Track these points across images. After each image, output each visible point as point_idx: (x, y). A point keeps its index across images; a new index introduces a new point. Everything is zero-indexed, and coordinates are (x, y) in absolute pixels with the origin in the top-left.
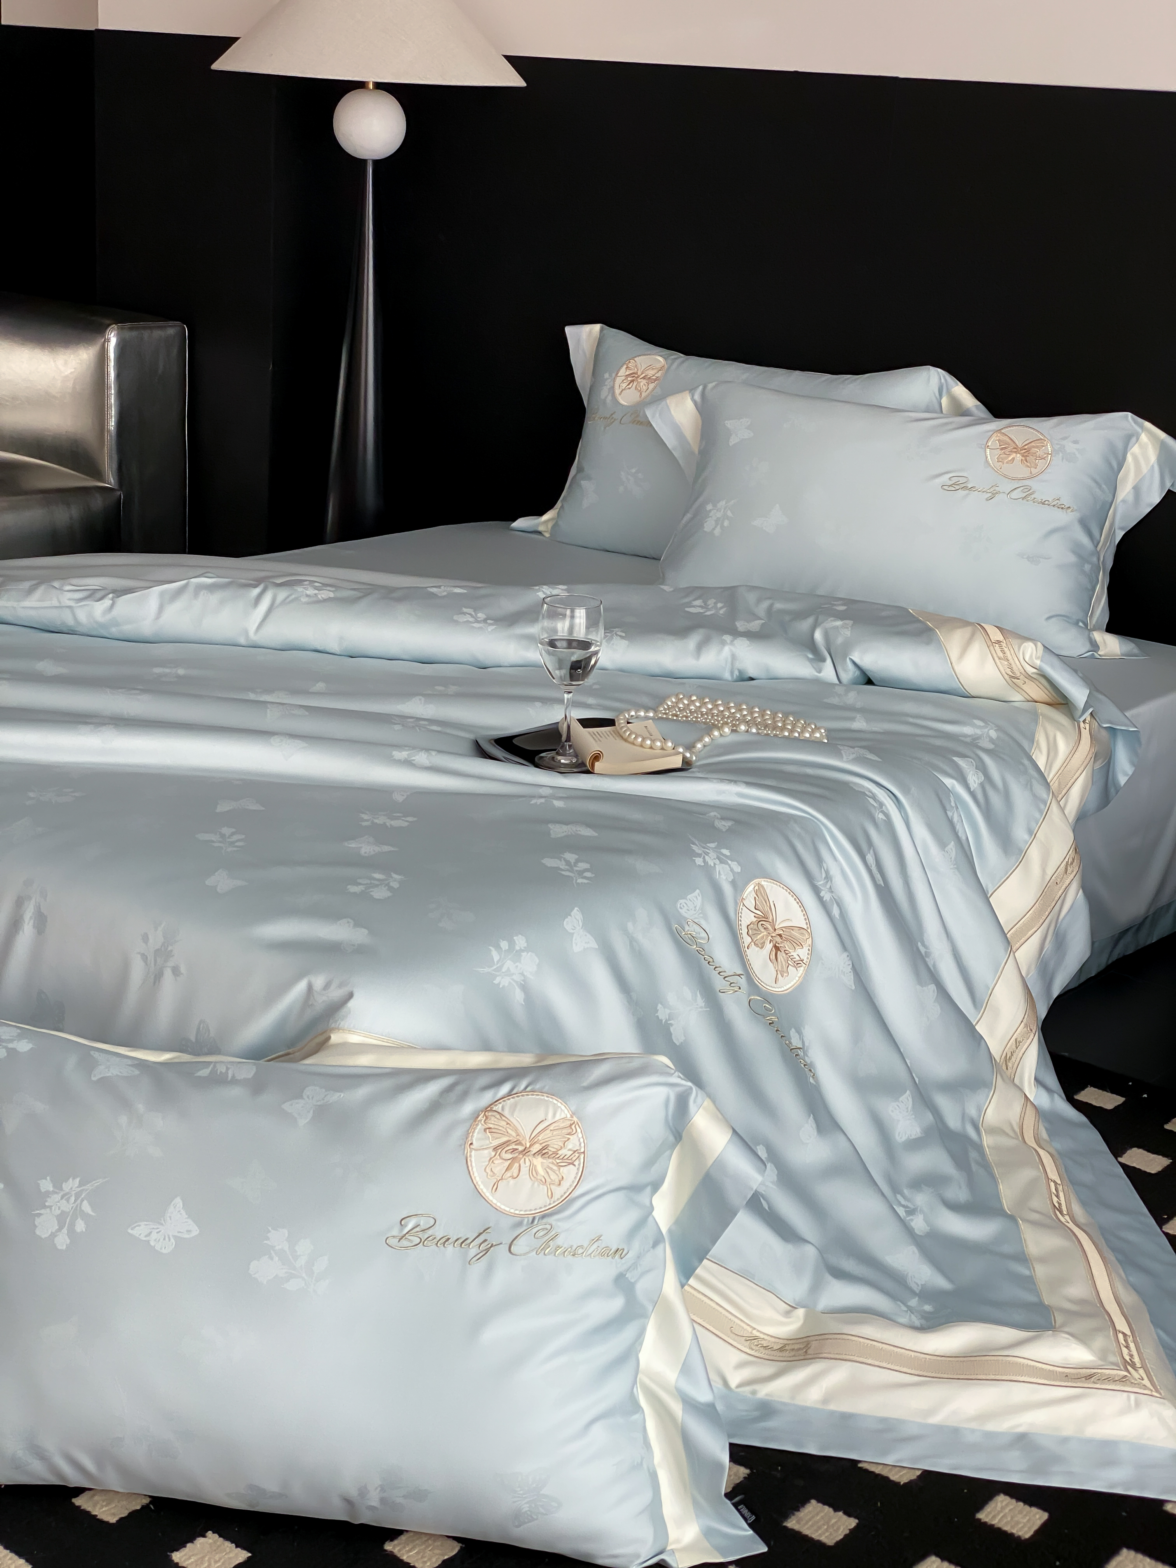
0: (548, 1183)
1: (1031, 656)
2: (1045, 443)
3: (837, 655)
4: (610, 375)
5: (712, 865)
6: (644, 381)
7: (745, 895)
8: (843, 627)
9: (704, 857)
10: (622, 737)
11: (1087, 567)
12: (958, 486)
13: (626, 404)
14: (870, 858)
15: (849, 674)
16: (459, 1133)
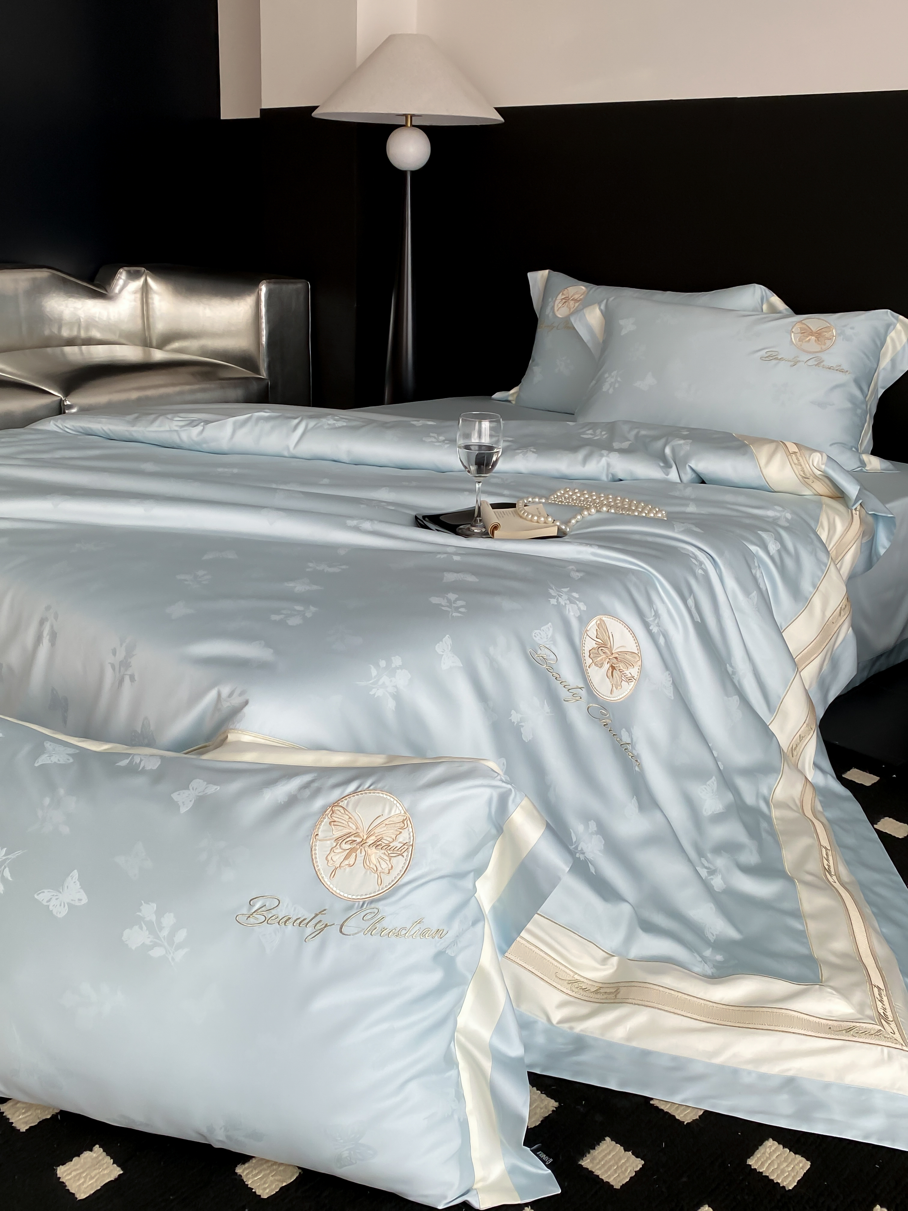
0: (378, 871)
1: (818, 462)
2: (831, 329)
3: (680, 463)
4: (552, 299)
5: (564, 604)
6: (572, 303)
7: (589, 627)
8: (684, 444)
9: (558, 598)
10: (519, 515)
11: (859, 411)
12: (772, 357)
13: (561, 317)
14: (691, 602)
15: (688, 476)
16: (308, 824)
